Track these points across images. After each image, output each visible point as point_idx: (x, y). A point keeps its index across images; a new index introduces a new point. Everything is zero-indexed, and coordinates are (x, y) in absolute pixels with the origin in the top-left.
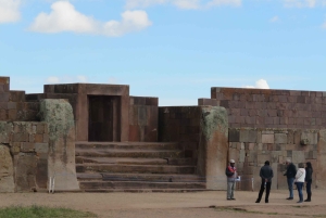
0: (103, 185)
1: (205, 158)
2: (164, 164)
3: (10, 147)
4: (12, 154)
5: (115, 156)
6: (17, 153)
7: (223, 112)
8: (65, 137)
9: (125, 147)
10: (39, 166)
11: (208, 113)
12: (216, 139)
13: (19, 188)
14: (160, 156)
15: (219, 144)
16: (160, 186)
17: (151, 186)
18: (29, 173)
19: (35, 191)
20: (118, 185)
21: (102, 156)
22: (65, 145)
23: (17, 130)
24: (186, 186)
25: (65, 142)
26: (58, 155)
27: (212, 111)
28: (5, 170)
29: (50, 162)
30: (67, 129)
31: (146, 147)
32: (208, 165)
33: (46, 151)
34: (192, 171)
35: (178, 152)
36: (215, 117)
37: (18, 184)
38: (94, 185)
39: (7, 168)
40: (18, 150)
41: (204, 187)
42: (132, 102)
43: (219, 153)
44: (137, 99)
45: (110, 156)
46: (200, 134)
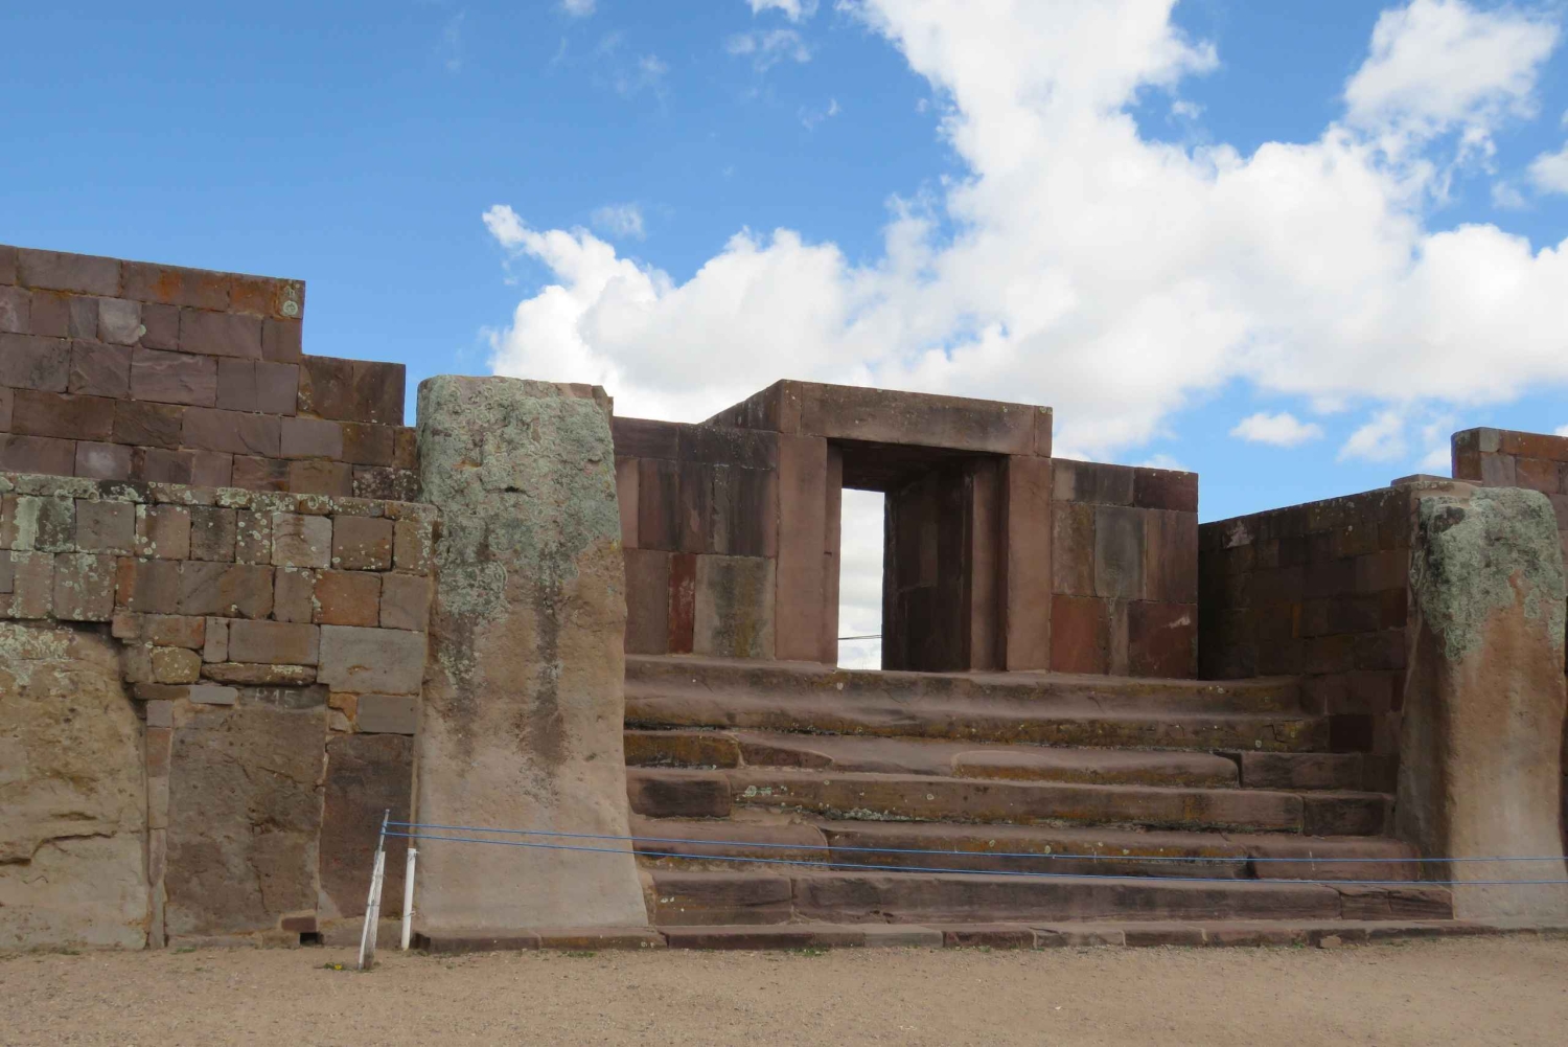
0: (814, 898)
1: (1440, 749)
2: (1218, 779)
3: (118, 644)
4: (136, 697)
5: (949, 732)
6: (173, 690)
7: (1532, 513)
8: (548, 601)
9: (1016, 693)
10: (343, 774)
11: (1455, 516)
12: (1501, 654)
13: (183, 920)
14: (1201, 740)
15: (1518, 683)
16: (1180, 903)
17: (1126, 901)
18: (266, 822)
19: (310, 937)
20: (915, 898)
21: (874, 733)
22: (549, 651)
23: (175, 536)
24: (1338, 904)
25: (550, 628)
26: (497, 709)
27: (1474, 507)
28: (71, 799)
29: (436, 747)
30: (566, 550)
31: (1127, 697)
32: (1460, 789)
33: (403, 679)
34: (1372, 822)
35: (1295, 725)
36: (1493, 539)
37: (177, 892)
38: (754, 899)
39: (81, 781)
40: (180, 666)
41: (1443, 908)
42: (1064, 488)
43: (1516, 727)
44: (1090, 477)
45: (919, 731)
46: (1413, 631)
